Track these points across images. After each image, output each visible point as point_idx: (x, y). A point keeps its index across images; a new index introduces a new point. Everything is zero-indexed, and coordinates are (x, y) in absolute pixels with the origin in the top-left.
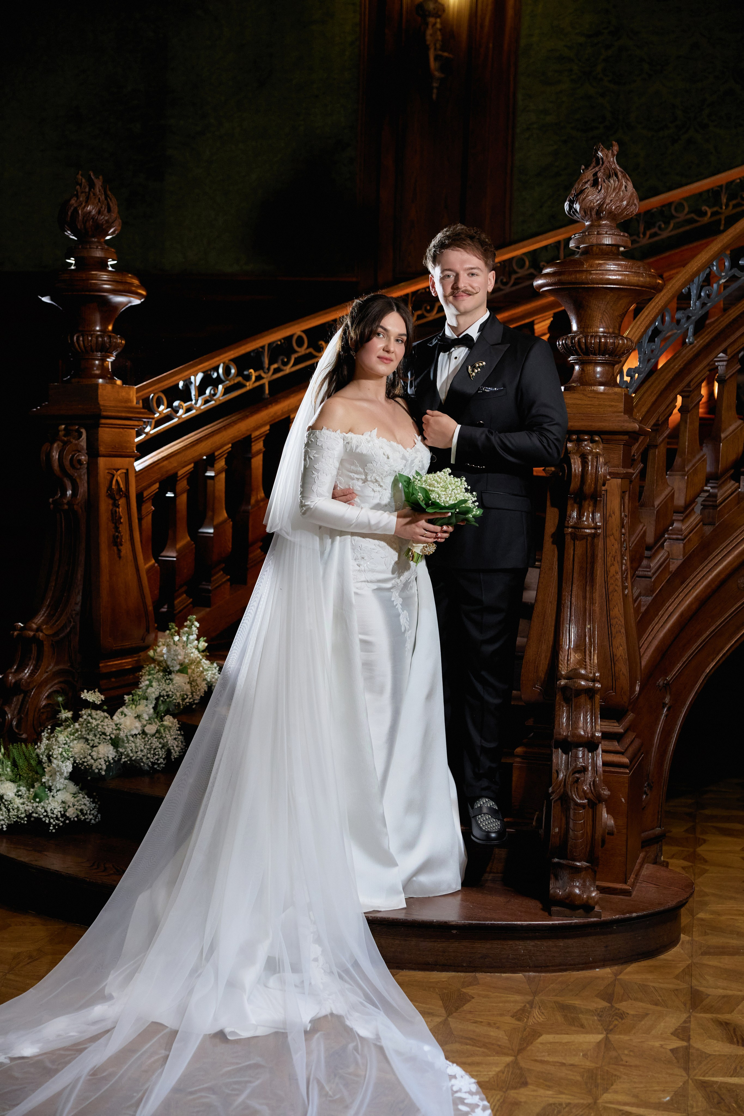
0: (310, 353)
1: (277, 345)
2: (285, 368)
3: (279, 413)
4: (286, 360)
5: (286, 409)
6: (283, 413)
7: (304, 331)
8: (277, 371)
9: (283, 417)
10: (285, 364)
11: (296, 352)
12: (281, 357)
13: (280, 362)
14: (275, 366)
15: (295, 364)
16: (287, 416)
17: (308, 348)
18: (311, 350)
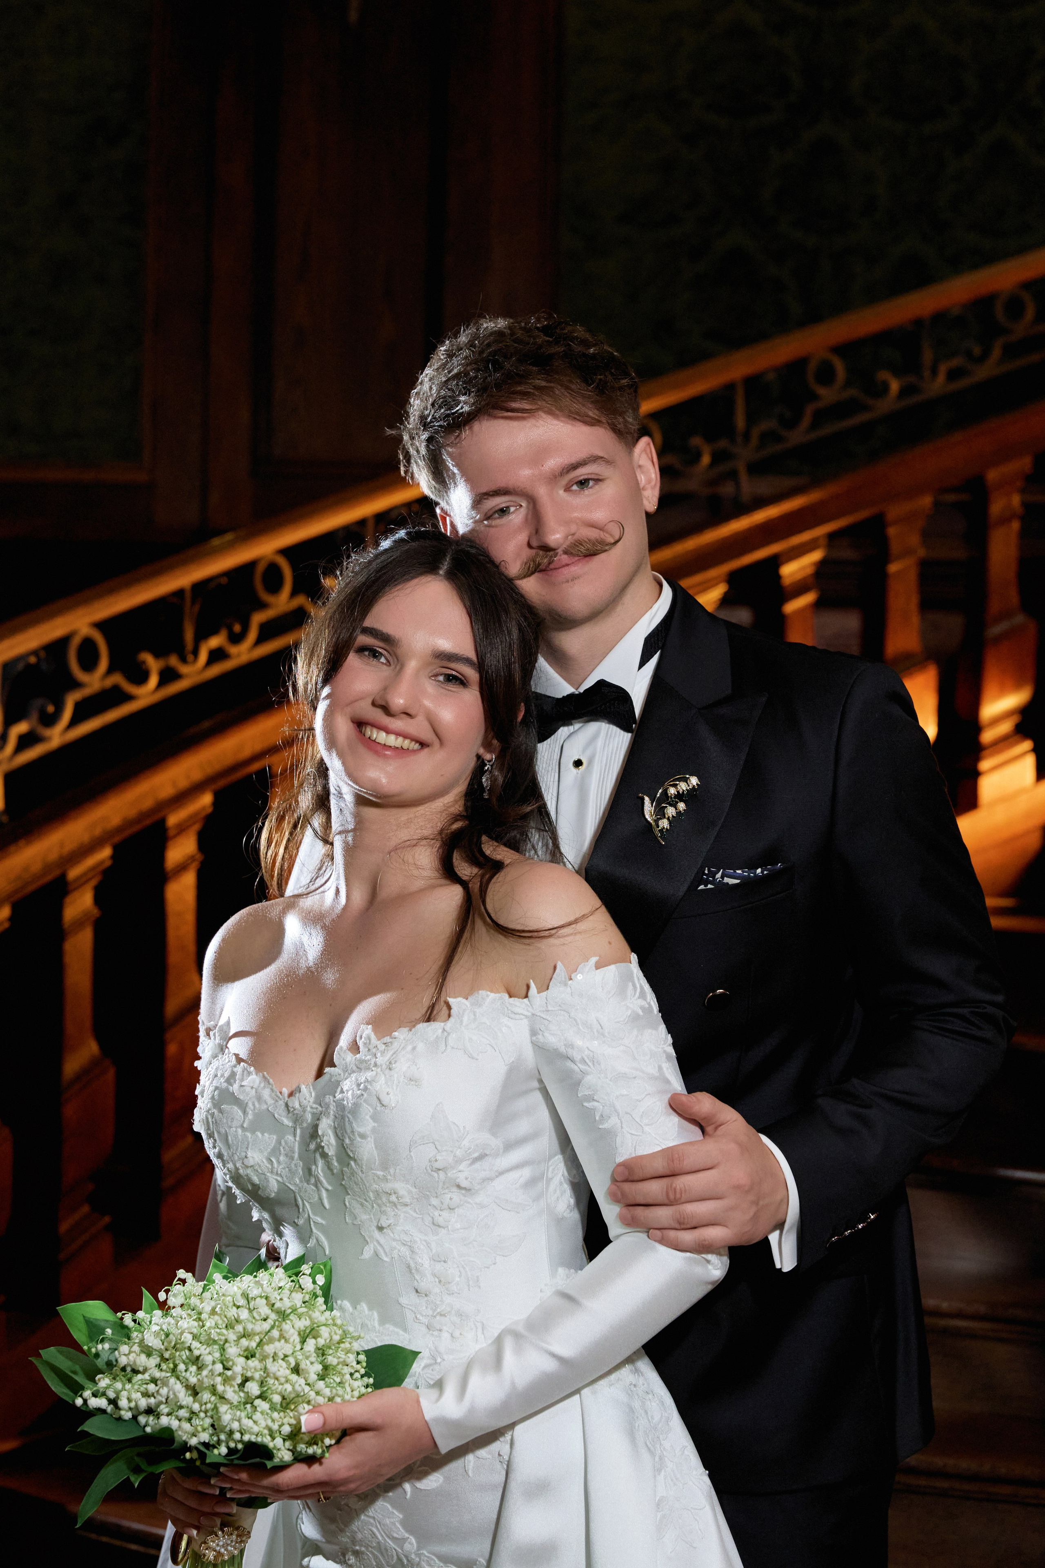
0: (116, 688)
1: (29, 666)
2: (47, 732)
3: (36, 867)
4: (51, 709)
5: (53, 856)
6: (47, 868)
7: (100, 626)
8: (25, 742)
9: (49, 878)
10: (49, 720)
11: (76, 685)
12: (38, 702)
13: (35, 716)
14: (22, 728)
15: (75, 721)
16: (56, 873)
17: (110, 671)
18: (117, 679)
